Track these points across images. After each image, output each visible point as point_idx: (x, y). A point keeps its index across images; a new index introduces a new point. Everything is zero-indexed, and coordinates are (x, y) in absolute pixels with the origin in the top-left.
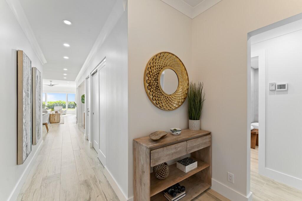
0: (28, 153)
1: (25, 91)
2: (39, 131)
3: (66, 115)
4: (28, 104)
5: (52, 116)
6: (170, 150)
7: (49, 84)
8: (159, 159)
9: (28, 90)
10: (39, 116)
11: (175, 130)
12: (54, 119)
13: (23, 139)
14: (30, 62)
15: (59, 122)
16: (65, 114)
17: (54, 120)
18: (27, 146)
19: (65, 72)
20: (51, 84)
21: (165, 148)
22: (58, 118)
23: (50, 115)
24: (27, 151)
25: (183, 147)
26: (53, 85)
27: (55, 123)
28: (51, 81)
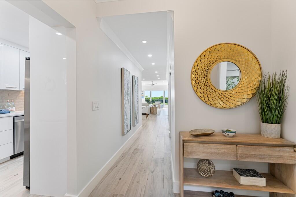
0: (128, 130)
1: (125, 92)
2: (137, 117)
3: (163, 108)
4: (128, 100)
5: (152, 109)
6: (209, 148)
7: (151, 84)
8: (194, 153)
9: (128, 91)
10: (137, 108)
11: (228, 131)
13: (125, 120)
14: (129, 73)
15: (156, 114)
18: (127, 126)
19: (157, 74)
21: (201, 145)
22: (155, 110)
23: (151, 107)
24: (127, 129)
25: (230, 151)
27: (154, 114)
28: (152, 82)
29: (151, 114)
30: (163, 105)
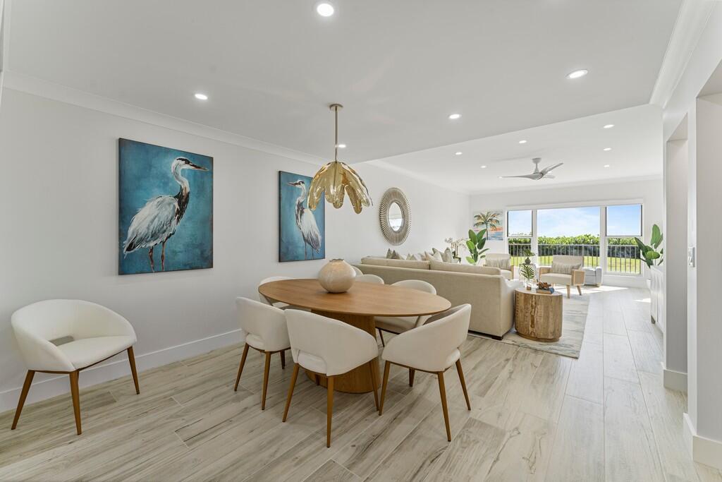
3: (602, 288)
5: (521, 304)
12: (528, 319)
16: (596, 286)
17: (533, 322)
20: (537, 169)
26: (542, 174)
27: (538, 339)
28: (536, 161)
29: (518, 333)
30: (597, 273)
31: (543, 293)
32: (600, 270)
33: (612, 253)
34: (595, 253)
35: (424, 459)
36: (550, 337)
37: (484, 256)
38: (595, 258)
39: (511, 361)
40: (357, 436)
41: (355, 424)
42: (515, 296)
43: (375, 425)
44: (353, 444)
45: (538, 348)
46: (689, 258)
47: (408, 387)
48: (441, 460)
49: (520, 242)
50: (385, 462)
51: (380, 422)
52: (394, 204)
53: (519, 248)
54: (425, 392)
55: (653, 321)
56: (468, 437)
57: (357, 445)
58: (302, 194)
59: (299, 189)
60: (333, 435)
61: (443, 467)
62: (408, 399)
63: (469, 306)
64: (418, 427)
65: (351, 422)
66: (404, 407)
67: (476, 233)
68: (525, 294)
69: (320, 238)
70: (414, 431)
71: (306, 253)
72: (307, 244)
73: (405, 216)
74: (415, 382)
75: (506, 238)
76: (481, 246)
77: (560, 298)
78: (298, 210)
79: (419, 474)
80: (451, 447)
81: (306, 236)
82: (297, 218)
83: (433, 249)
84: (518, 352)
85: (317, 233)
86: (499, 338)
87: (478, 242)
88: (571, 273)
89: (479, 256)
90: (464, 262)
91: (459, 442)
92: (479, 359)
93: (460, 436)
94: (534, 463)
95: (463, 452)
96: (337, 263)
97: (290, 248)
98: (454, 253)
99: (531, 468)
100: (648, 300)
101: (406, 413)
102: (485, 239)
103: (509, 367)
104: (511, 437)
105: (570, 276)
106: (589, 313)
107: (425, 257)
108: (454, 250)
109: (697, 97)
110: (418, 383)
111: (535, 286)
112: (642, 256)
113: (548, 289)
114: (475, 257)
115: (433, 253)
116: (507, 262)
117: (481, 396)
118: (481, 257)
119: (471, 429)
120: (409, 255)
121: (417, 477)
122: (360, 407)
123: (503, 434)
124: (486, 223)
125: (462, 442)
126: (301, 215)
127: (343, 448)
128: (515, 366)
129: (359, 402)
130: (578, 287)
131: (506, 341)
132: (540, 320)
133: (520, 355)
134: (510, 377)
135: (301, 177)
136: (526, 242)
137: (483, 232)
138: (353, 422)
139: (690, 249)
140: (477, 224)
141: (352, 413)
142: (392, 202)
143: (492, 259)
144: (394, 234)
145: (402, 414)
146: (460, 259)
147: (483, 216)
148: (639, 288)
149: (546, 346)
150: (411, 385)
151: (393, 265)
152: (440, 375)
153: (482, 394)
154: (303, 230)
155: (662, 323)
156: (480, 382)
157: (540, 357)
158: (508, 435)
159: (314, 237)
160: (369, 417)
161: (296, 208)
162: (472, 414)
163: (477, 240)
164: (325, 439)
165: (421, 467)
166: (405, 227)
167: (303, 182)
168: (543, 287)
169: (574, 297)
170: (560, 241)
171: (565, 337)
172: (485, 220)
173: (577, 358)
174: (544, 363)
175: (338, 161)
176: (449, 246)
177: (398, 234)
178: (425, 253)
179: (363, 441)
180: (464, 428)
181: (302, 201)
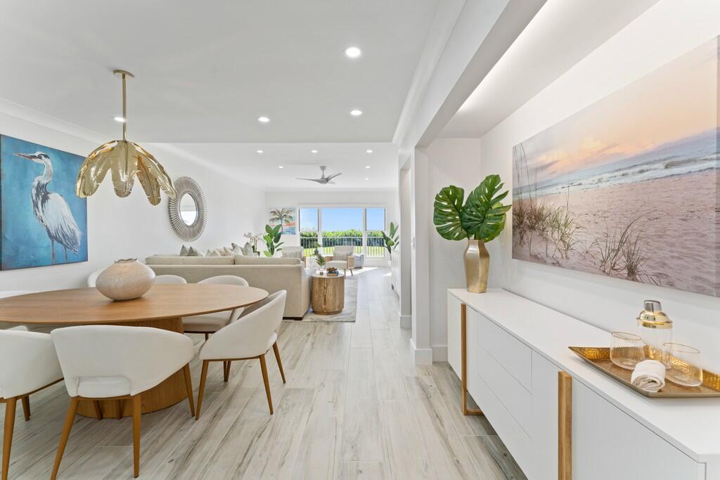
3: (364, 269)
5: (316, 287)
7: (319, 177)
12: (322, 298)
15: (339, 312)
16: (360, 268)
17: (325, 300)
20: (323, 176)
22: (335, 295)
26: (327, 180)
27: (328, 313)
28: (323, 168)
29: (314, 312)
30: (362, 258)
31: (332, 276)
32: (363, 256)
33: (370, 244)
34: (360, 244)
35: (252, 438)
36: (337, 310)
37: (281, 249)
38: (359, 247)
39: (312, 335)
40: (174, 449)
41: (166, 441)
42: (312, 280)
43: (193, 431)
44: (170, 460)
45: (329, 320)
46: (412, 244)
47: (223, 384)
48: (267, 433)
49: (306, 236)
50: (212, 459)
51: (198, 427)
52: (187, 195)
53: (308, 242)
54: (241, 382)
55: (393, 288)
56: (287, 404)
57: (175, 458)
58: (44, 173)
59: (38, 164)
60: (141, 461)
61: (270, 436)
62: (224, 395)
63: (284, 292)
64: (241, 414)
65: (161, 440)
66: (222, 403)
67: (273, 228)
68: (320, 278)
69: (78, 234)
70: (238, 419)
71: (53, 254)
72: (55, 242)
73: (199, 208)
74: (230, 377)
75: (298, 233)
76: (277, 240)
77: (343, 278)
78: (37, 195)
79: (250, 450)
80: (274, 419)
81: (53, 232)
82: (36, 205)
83: (232, 244)
84: (315, 327)
85: (72, 227)
86: (300, 319)
87: (274, 236)
88: (346, 260)
89: (276, 249)
90: (263, 255)
91: (280, 411)
92: (287, 339)
93: (280, 406)
94: (336, 403)
95: (284, 417)
96: (128, 264)
97: (22, 248)
98: (253, 247)
99: (335, 407)
100: (390, 274)
101: (226, 407)
102: (280, 234)
103: (311, 339)
104: (319, 391)
105: (345, 262)
106: (359, 288)
107: (225, 253)
108: (253, 244)
109: (416, 147)
110: (234, 376)
111: (325, 272)
112: (385, 245)
113: (335, 273)
114: (272, 251)
115: (232, 248)
116: (300, 253)
117: (292, 369)
118: (278, 250)
119: (289, 397)
120: (209, 251)
121: (247, 456)
122: (169, 422)
123: (313, 391)
124: (281, 218)
125: (282, 411)
126: (43, 202)
127: (157, 469)
128: (315, 338)
129: (168, 415)
130: (351, 270)
131: (307, 319)
132: (330, 298)
133: (318, 328)
134: (312, 347)
135: (43, 148)
136: (310, 236)
137: (278, 227)
138: (165, 438)
139: (412, 238)
140: (273, 220)
141: (162, 430)
142: (184, 193)
143: (288, 252)
144: (187, 229)
145: (222, 410)
146: (259, 253)
147: (279, 212)
148: (384, 267)
149: (335, 318)
150: (226, 379)
151: (190, 263)
152: (261, 357)
153: (293, 367)
154: (47, 222)
155: (398, 288)
156: (290, 357)
157: (331, 327)
158: (317, 390)
159: (69, 233)
160: (185, 426)
161: (34, 192)
162: (287, 385)
163: (273, 234)
164: (131, 470)
165: (250, 446)
166: (200, 221)
167: (46, 156)
168: (332, 271)
169: (349, 278)
170: (335, 234)
171: (346, 309)
172: (279, 215)
173: (354, 321)
174: (335, 330)
175: (127, 140)
176: (248, 240)
177: (192, 229)
178: (225, 248)
179: (183, 451)
180: (282, 399)
181: (44, 182)
